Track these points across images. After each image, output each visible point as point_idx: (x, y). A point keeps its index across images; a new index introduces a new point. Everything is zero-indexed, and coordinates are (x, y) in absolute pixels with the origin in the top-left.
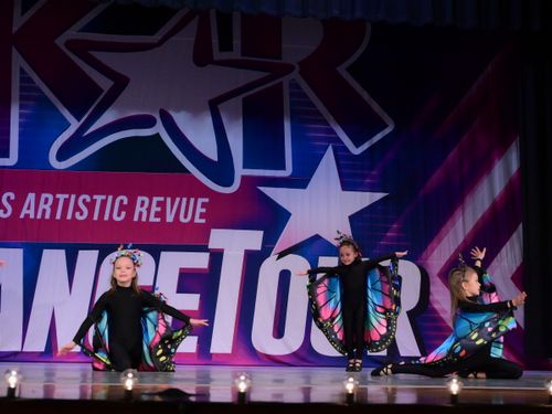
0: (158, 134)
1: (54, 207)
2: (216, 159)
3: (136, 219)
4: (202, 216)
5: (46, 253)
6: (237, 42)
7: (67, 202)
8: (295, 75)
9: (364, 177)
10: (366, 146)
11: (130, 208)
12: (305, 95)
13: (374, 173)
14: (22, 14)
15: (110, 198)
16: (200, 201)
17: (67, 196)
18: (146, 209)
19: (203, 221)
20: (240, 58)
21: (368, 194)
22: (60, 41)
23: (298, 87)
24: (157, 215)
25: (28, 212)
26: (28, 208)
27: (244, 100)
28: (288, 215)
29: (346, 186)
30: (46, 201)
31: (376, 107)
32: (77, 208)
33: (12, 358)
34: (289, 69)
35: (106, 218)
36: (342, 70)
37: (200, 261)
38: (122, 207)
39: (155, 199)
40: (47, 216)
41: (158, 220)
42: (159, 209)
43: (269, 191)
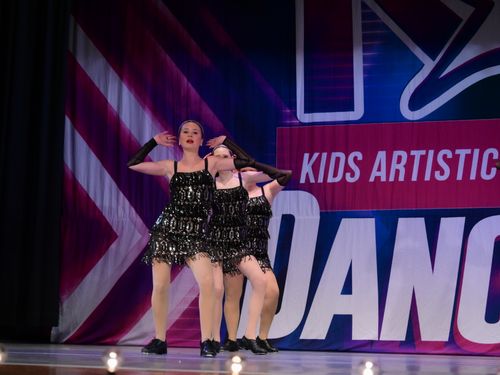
1: (409, 167)
5: (402, 222)
7: (424, 159)
15: (477, 152)
17: (423, 152)
25: (378, 174)
26: (379, 169)
30: (399, 159)
32: (436, 167)
33: (368, 348)
35: (473, 176)
38: (491, 163)
40: (401, 178)
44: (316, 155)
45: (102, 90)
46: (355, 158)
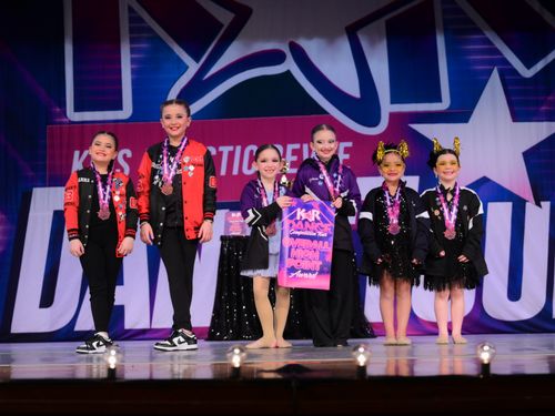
0: (288, 72)
2: (357, 95)
9: (539, 104)
10: (540, 66)
12: (461, 11)
13: (551, 98)
15: (239, 148)
16: (344, 145)
21: (545, 124)
24: (293, 164)
27: (388, 23)
29: (516, 117)
31: (548, 17)
35: (235, 172)
39: (290, 147)
42: (295, 158)
43: (422, 128)
44: (86, 153)
46: (125, 156)
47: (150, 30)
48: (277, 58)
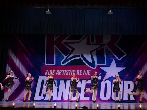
0: (81, 58)
2: (92, 62)
3: (77, 74)
4: (89, 73)
5: (61, 81)
6: (95, 40)
7: (64, 72)
8: (106, 46)
9: (121, 65)
10: (121, 59)
11: (76, 72)
12: (108, 50)
13: (123, 64)
14: (56, 38)
15: (72, 71)
16: (89, 70)
17: (64, 70)
18: (79, 72)
19: (90, 74)
20: (95, 43)
21: (122, 68)
22: (62, 42)
23: (107, 48)
24: (81, 73)
25: (57, 74)
27: (97, 51)
28: (106, 73)
29: (117, 67)
30: (61, 71)
31: (122, 51)
32: (66, 73)
34: (105, 45)
36: (115, 44)
37: (89, 82)
38: (74, 72)
39: (81, 70)
40: (61, 74)
41: (81, 74)
43: (102, 68)
44: (48, 71)
45: (13, 59)
46: (54, 71)
47: (59, 51)
48: (79, 56)
